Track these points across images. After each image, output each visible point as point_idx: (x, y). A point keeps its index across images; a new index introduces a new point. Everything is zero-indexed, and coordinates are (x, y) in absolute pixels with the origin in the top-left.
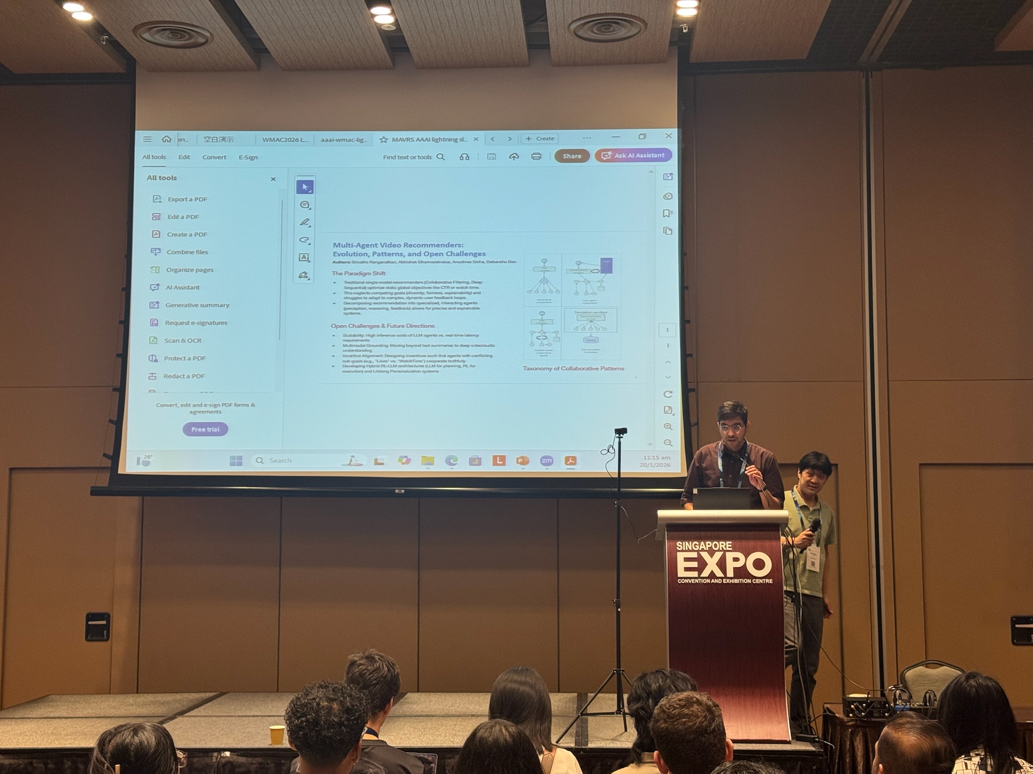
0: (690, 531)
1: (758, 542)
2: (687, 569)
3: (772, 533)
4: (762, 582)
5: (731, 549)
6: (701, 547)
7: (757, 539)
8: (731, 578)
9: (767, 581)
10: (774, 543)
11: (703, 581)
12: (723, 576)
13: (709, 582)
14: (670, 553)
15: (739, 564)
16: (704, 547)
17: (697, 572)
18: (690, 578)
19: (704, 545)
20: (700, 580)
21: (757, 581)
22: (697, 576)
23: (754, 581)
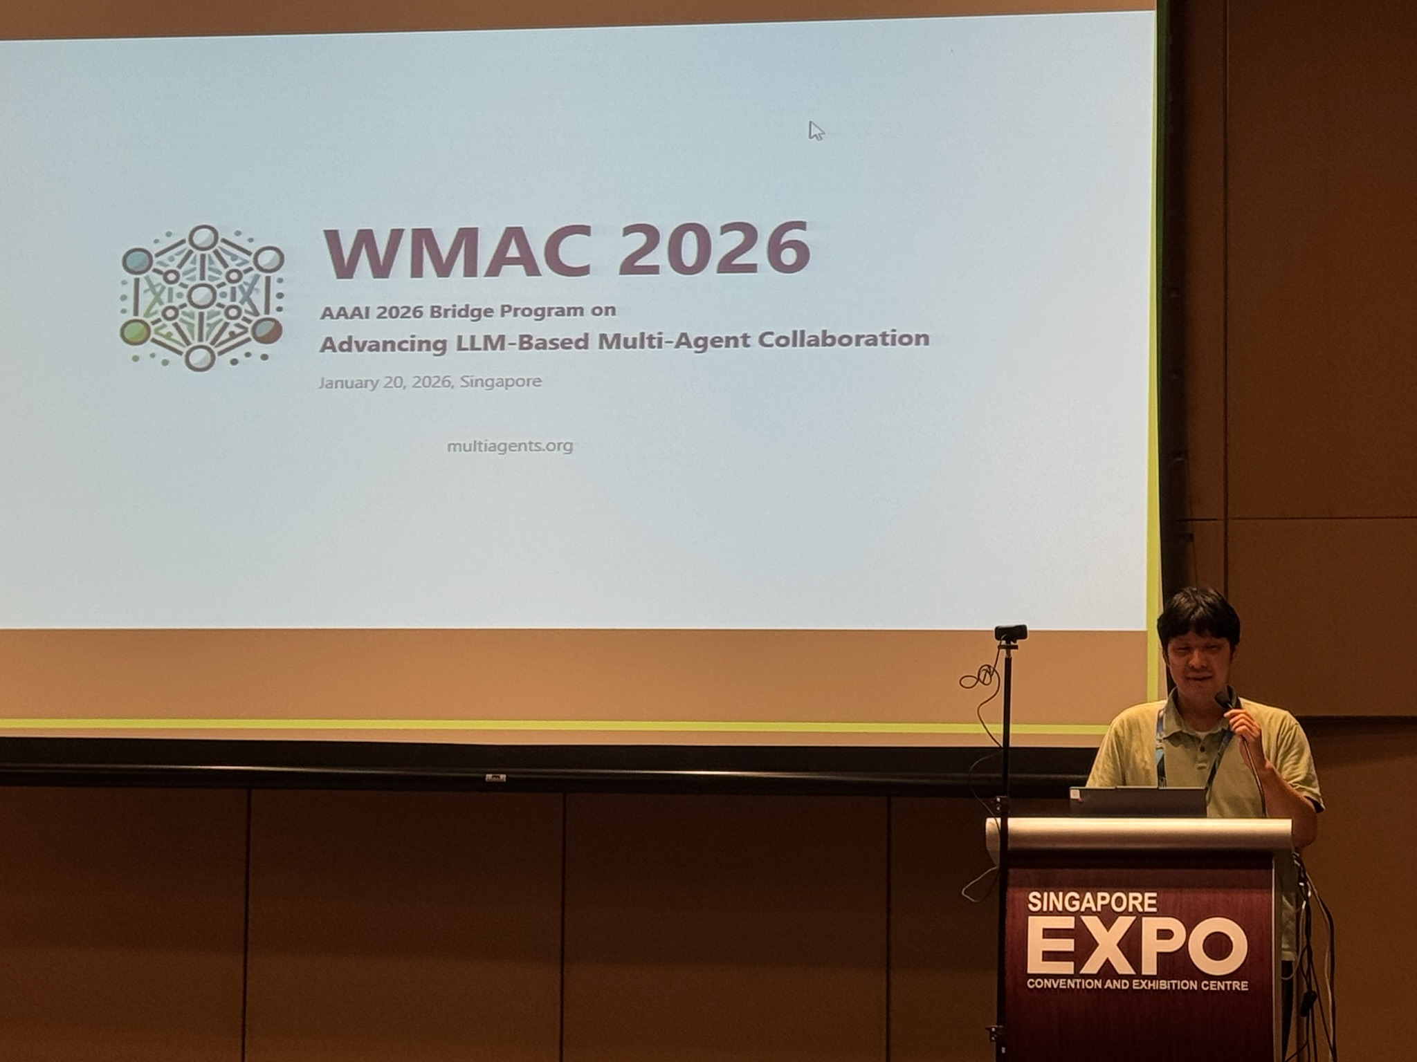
0: (1063, 867)
1: (1219, 895)
2: (1049, 956)
3: (1253, 873)
4: (1223, 988)
5: (1154, 910)
6: (1085, 905)
7: (1218, 887)
8: (1151, 978)
9: (1236, 985)
10: (1256, 897)
12: (1133, 972)
16: (1092, 905)
17: (1072, 964)
18: (1056, 977)
19: (1091, 900)
20: (1078, 981)
21: (1213, 986)
22: (1072, 972)
23: (1205, 985)
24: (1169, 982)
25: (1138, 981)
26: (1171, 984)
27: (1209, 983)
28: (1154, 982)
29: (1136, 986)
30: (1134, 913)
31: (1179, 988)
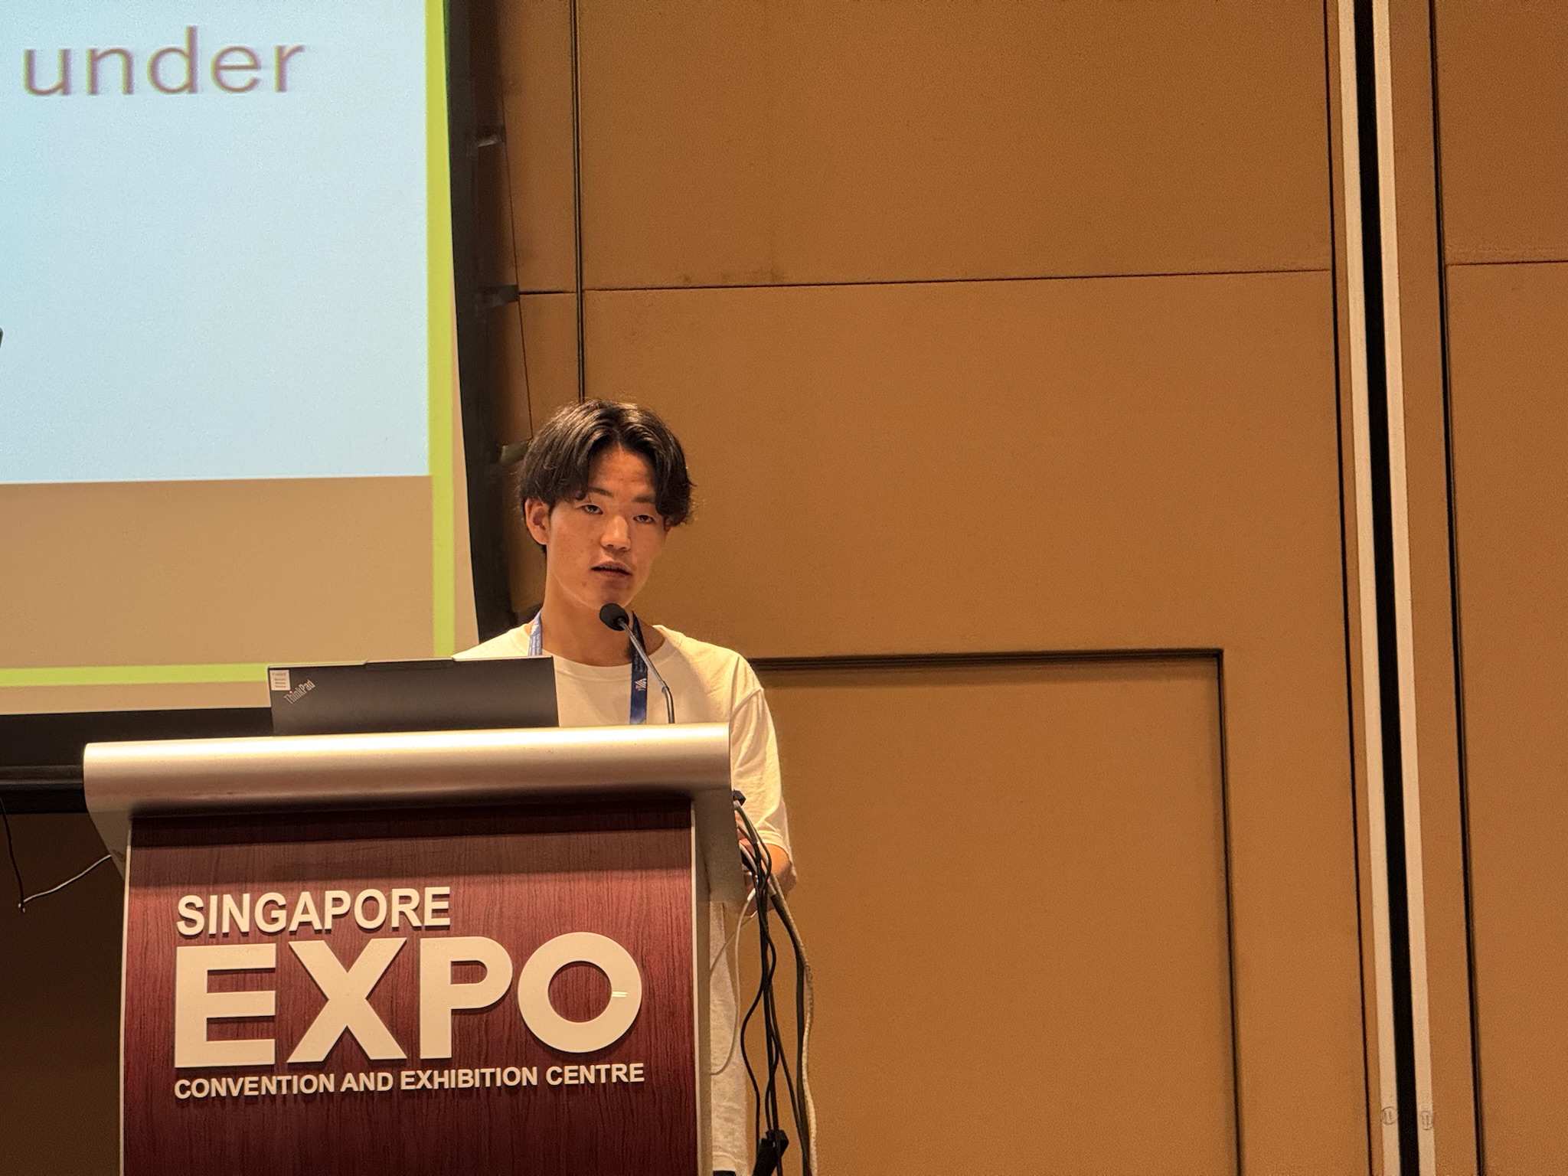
0: (252, 840)
1: (583, 884)
2: (221, 1028)
3: (650, 837)
4: (592, 1080)
5: (445, 921)
6: (298, 917)
7: (578, 869)
8: (440, 1065)
9: (619, 1071)
10: (658, 886)
11: (299, 1084)
12: (399, 1054)
13: (331, 1089)
14: (141, 951)
15: (481, 995)
16: (313, 917)
17: (273, 1041)
18: (236, 1072)
19: (311, 907)
20: (284, 1079)
21: (569, 1075)
22: (272, 1062)
23: (555, 1075)
24: (477, 1071)
25: (412, 1073)
26: (483, 1076)
27: (563, 1068)
28: (446, 1072)
29: (408, 1084)
30: (401, 931)
31: (499, 1084)
